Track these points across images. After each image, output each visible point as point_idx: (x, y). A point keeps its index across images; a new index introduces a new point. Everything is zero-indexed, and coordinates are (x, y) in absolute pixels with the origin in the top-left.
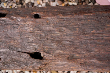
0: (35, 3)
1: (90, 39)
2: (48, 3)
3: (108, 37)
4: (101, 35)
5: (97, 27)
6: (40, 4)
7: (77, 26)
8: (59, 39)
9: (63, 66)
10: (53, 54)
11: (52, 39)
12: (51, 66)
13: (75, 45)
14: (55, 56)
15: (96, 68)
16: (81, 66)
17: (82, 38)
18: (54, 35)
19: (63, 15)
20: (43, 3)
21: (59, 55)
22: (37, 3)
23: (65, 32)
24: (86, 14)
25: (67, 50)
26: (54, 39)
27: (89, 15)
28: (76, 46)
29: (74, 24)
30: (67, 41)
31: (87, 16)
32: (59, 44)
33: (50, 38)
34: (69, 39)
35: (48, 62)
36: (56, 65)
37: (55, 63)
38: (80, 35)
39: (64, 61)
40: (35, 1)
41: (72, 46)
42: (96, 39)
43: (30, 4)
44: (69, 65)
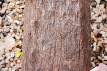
0: (96, 8)
1: (55, 43)
2: (96, 22)
3: (56, 61)
4: (59, 55)
5: (68, 51)
6: (95, 13)
7: (69, 31)
8: (56, 14)
9: (28, 17)
10: (41, 7)
11: (57, 7)
12: (29, 5)
13: (50, 29)
14: (39, 9)
15: (25, 49)
16: (28, 34)
17: (56, 36)
18: (60, 9)
19: (81, 18)
20: (96, 17)
21: (40, 12)
22: (96, 11)
23: (63, 20)
24: (81, 41)
25: (45, 21)
26: (56, 8)
27: (81, 44)
28: (48, 29)
29: (71, 28)
30: (54, 21)
31: (80, 42)
32: (51, 13)
33: (57, 5)
34: (55, 23)
35: (33, 2)
36: (30, 10)
37: (32, 9)
38: (60, 34)
39: (33, 18)
40: (97, 9)
41: (49, 26)
42: (55, 50)
43: (95, 3)
44: (29, 23)
